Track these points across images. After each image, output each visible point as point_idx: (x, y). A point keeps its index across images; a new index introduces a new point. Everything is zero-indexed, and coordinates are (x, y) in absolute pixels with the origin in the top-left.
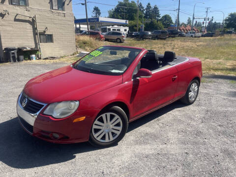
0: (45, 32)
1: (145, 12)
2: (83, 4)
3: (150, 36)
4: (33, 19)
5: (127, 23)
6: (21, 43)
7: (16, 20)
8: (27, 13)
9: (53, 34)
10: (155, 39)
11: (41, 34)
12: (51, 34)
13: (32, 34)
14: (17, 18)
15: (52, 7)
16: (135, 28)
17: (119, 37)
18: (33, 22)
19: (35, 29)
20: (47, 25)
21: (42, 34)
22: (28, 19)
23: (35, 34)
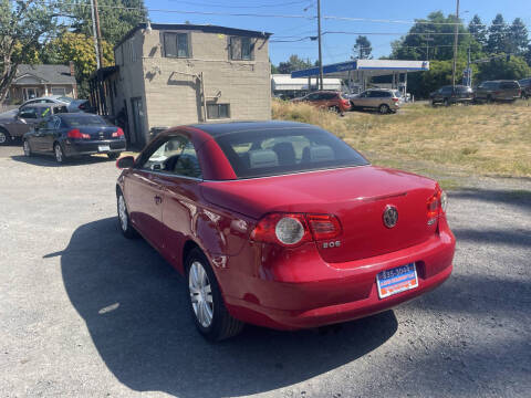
0: (216, 99)
1: (487, 37)
2: (313, 39)
3: (468, 95)
4: (198, 80)
5: (428, 67)
6: (177, 119)
7: (170, 82)
8: (189, 71)
9: (231, 102)
10: (481, 103)
11: (209, 104)
12: (227, 102)
13: (194, 105)
14: (173, 79)
15: (231, 56)
16: (449, 77)
17: (385, 100)
18: (197, 85)
19: (199, 96)
20: (220, 88)
21: (212, 104)
22: (190, 79)
23: (200, 104)
